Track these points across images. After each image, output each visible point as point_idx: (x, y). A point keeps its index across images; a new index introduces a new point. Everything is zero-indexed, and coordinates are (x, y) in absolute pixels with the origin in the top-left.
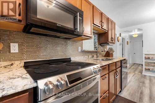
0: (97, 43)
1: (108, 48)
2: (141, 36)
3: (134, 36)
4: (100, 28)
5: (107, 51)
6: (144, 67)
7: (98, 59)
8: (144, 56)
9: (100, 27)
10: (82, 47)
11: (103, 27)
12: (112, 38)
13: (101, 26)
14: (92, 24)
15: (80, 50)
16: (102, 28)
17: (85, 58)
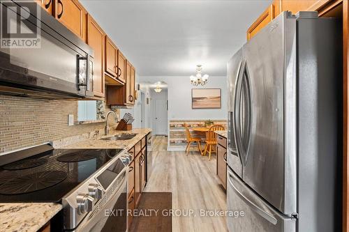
0: (104, 104)
1: (121, 113)
2: (165, 91)
3: (156, 90)
4: (115, 78)
5: (122, 120)
6: (169, 139)
7: (107, 136)
8: (169, 123)
9: (114, 76)
10: (76, 116)
11: (119, 78)
12: (130, 96)
13: (116, 76)
14: (104, 73)
15: (71, 123)
16: (117, 78)
17: (82, 139)
